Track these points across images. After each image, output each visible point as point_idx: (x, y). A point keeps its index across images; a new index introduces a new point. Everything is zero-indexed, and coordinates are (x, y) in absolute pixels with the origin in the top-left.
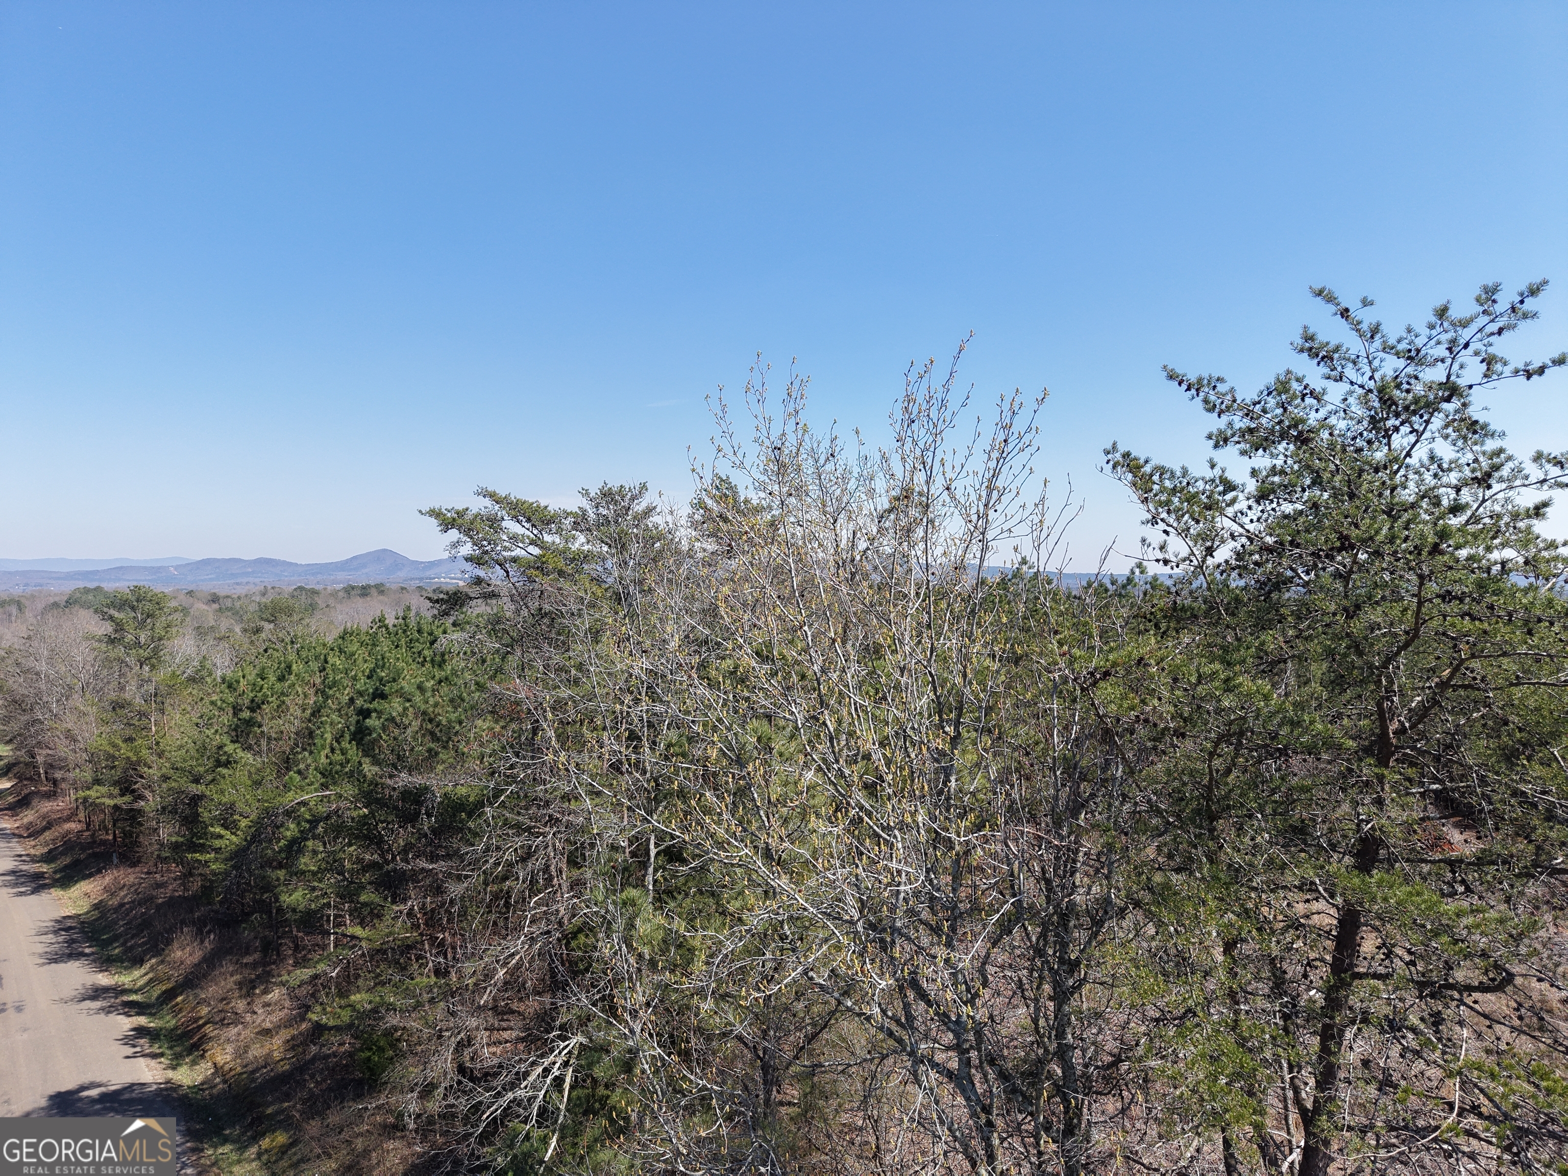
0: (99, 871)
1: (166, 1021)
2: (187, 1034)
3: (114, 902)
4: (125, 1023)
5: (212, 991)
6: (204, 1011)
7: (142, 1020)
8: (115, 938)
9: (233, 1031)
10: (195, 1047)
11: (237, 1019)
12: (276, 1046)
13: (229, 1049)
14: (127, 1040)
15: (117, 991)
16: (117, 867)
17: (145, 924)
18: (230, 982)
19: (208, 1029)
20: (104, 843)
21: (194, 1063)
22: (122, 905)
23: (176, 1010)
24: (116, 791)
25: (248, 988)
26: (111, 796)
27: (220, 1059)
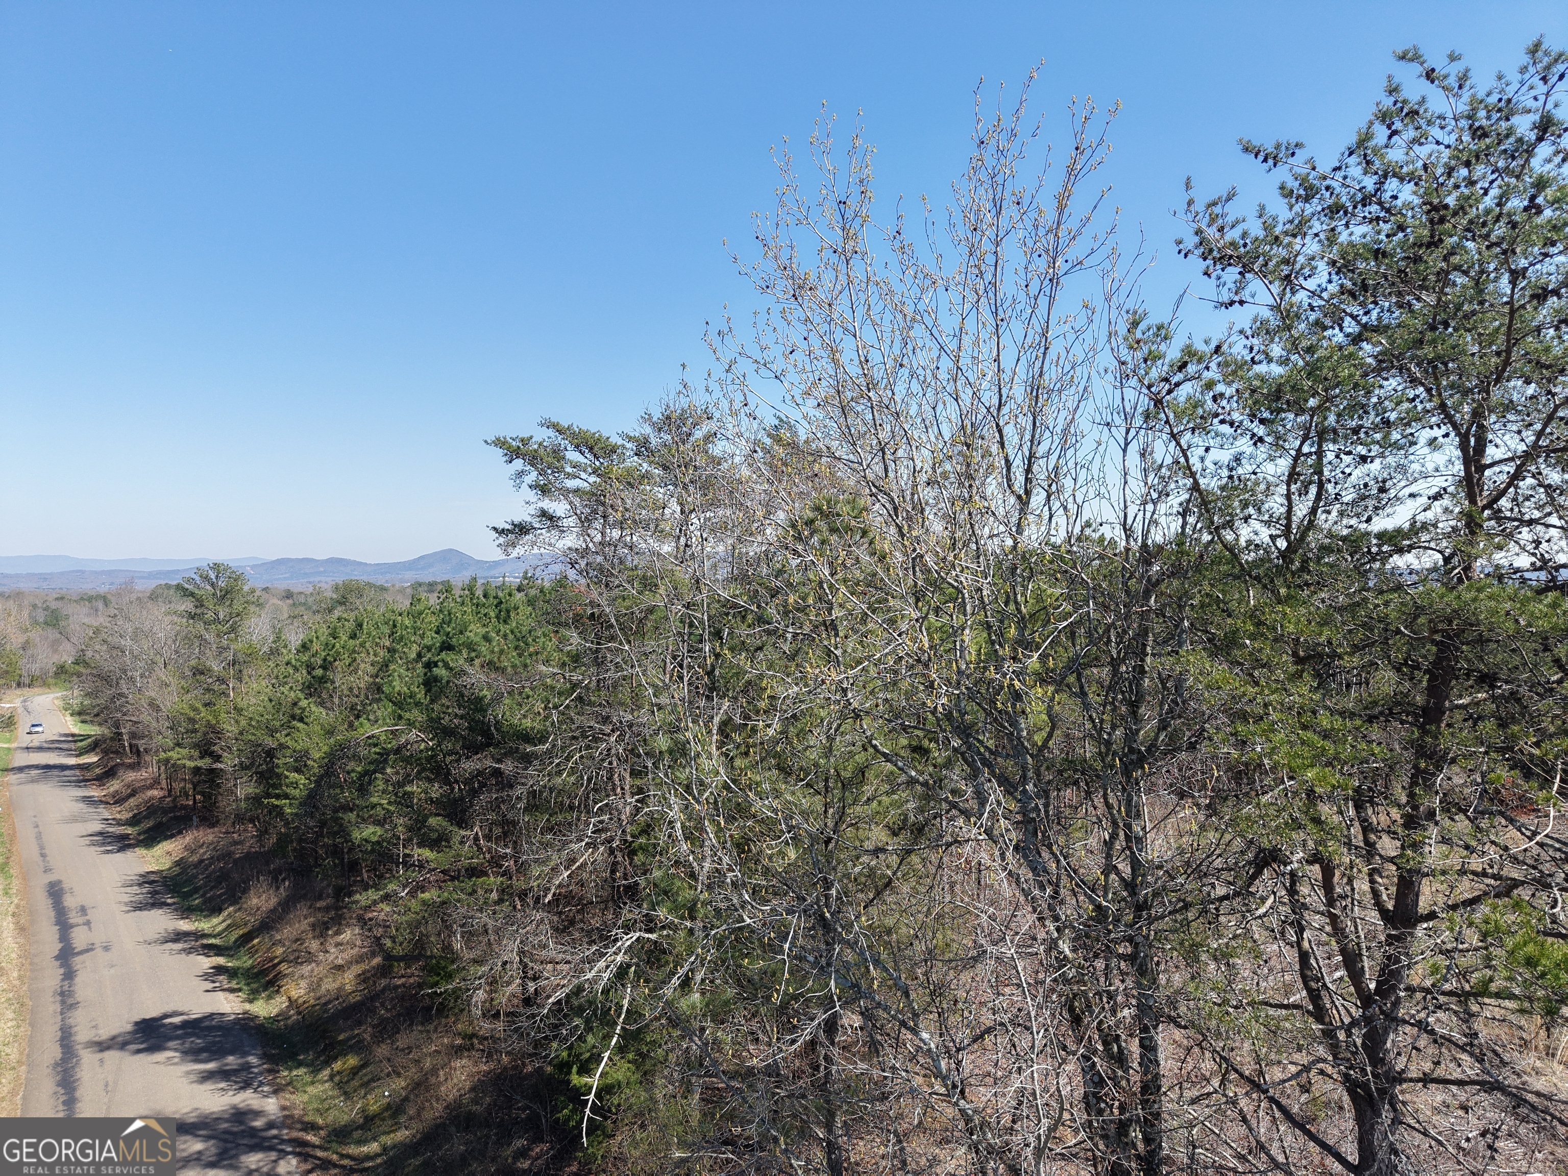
0: (180, 832)
1: (244, 961)
2: (263, 973)
3: (195, 858)
4: (206, 963)
5: (287, 932)
6: (279, 951)
7: (221, 960)
8: (196, 890)
9: (306, 969)
10: (271, 983)
11: (310, 958)
12: (348, 980)
13: (303, 984)
14: (206, 977)
15: (198, 935)
16: (197, 827)
17: (223, 877)
18: (305, 924)
19: (283, 967)
20: (185, 807)
21: (270, 997)
22: (201, 861)
23: (252, 952)
24: (196, 754)
25: (321, 930)
26: (191, 758)
27: (294, 994)
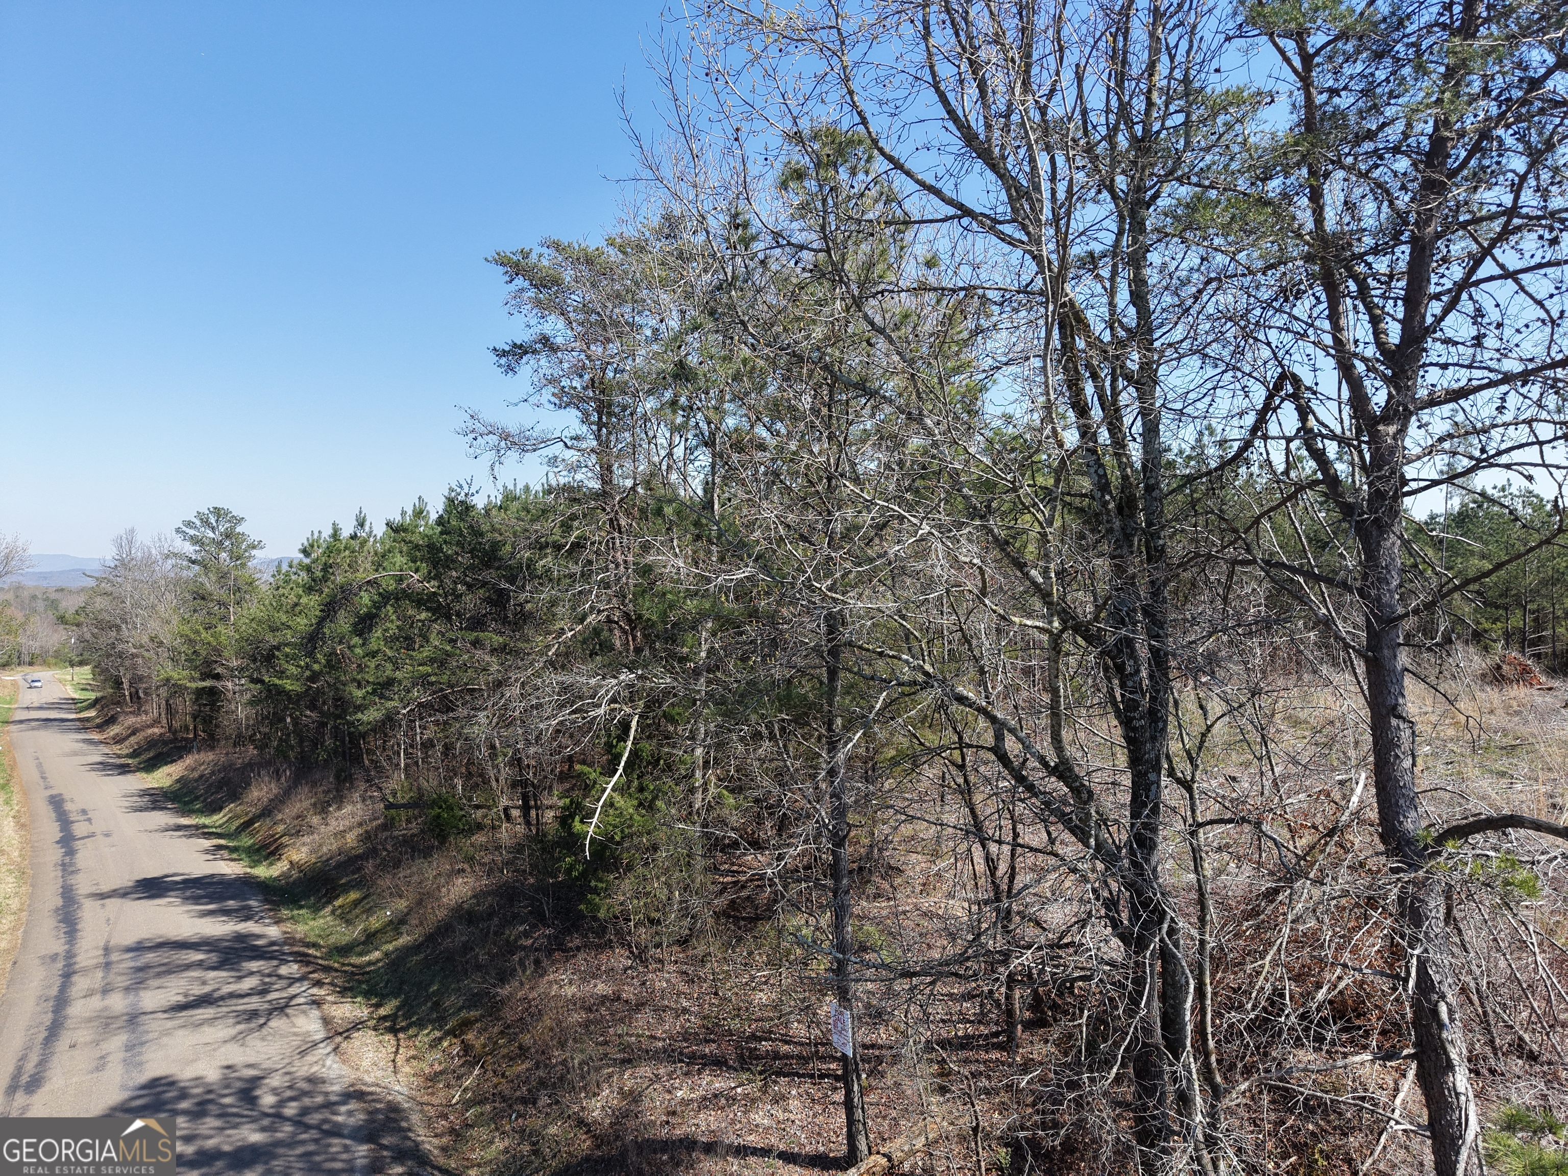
0: (181, 757)
1: (246, 841)
2: (264, 847)
3: (196, 775)
4: (207, 843)
5: (289, 811)
6: (280, 828)
7: (222, 842)
8: (197, 798)
9: (306, 839)
10: (272, 853)
11: (311, 829)
12: (351, 838)
13: (304, 849)
14: (207, 852)
15: (197, 827)
16: (199, 751)
17: (224, 784)
18: (307, 804)
19: (285, 840)
20: (186, 739)
21: (271, 864)
22: (201, 776)
23: (252, 835)
25: (322, 809)
27: (295, 857)
